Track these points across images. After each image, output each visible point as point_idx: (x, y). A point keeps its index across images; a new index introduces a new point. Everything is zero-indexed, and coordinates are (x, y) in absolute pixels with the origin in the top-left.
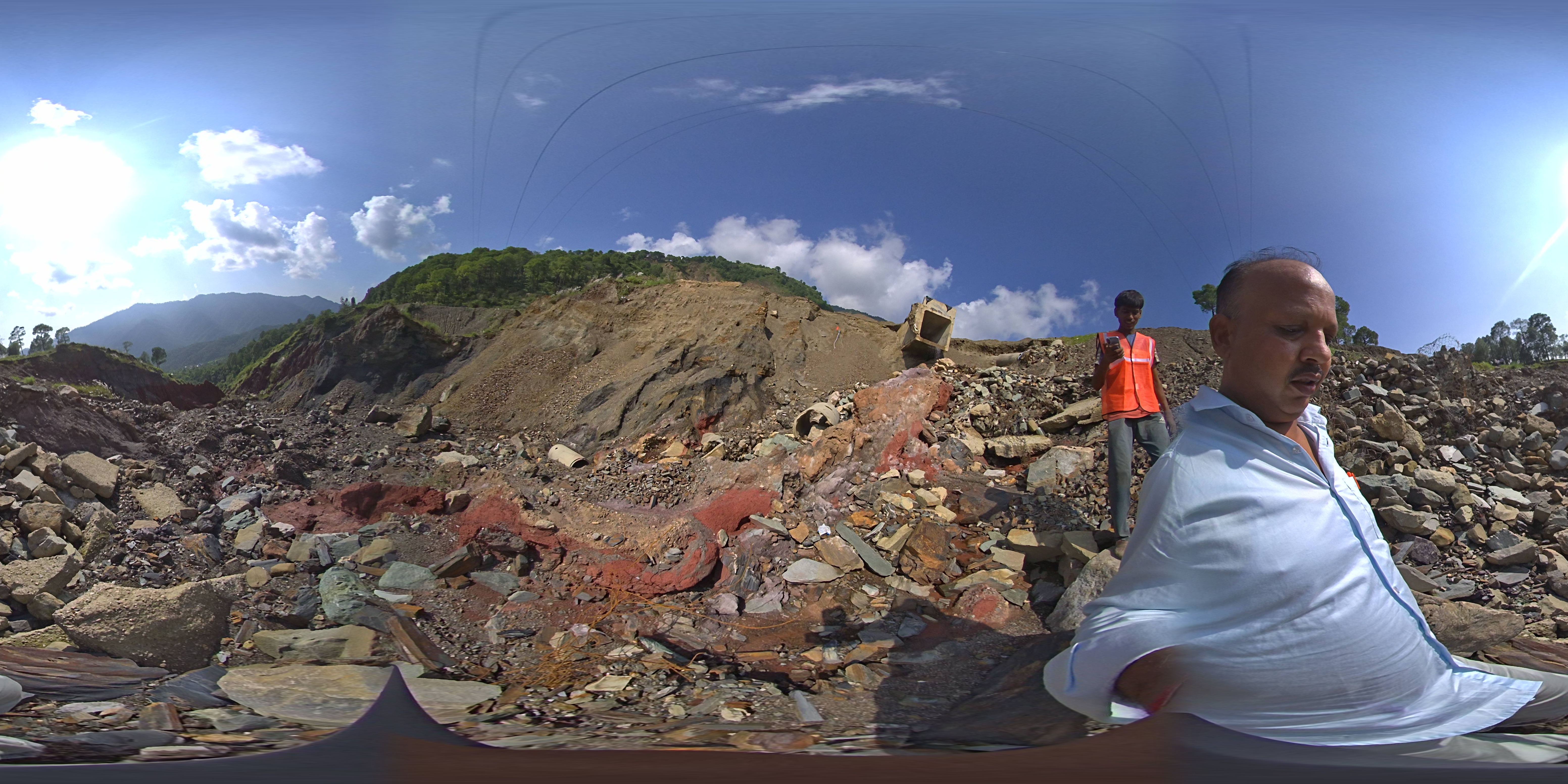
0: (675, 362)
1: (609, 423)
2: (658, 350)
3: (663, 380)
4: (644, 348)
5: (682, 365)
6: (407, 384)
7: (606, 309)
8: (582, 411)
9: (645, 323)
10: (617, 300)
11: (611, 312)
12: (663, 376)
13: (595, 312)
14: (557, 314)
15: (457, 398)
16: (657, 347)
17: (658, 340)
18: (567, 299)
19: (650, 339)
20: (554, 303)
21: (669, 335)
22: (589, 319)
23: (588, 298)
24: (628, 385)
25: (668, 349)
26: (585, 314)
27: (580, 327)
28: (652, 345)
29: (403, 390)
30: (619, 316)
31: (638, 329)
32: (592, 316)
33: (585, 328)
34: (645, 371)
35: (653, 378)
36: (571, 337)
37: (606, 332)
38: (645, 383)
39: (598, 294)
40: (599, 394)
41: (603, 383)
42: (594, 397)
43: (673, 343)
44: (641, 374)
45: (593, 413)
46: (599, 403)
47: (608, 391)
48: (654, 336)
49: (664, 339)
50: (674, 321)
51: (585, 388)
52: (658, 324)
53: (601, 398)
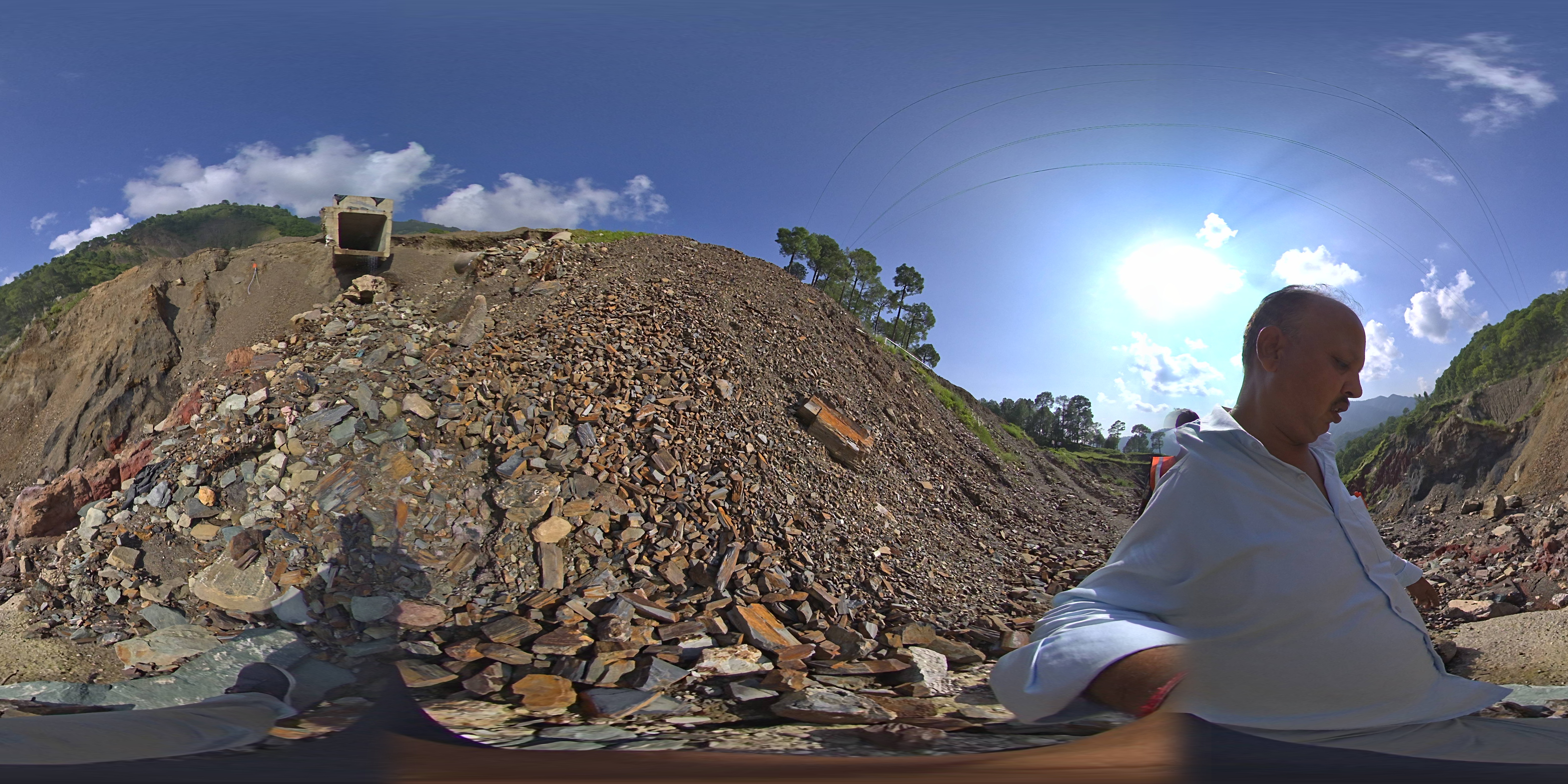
0: (100, 383)
1: (59, 462)
2: (91, 373)
3: (95, 404)
4: (82, 375)
5: (108, 382)
7: (44, 351)
8: (46, 455)
9: (78, 348)
10: (49, 338)
11: (48, 351)
12: (93, 401)
13: (36, 358)
14: (10, 373)
16: (91, 368)
17: (90, 361)
18: (13, 354)
19: (84, 363)
20: (5, 362)
21: (97, 352)
22: (34, 367)
23: (27, 348)
24: (71, 420)
25: (99, 367)
26: (30, 363)
27: (29, 378)
28: (87, 368)
30: (56, 352)
31: (75, 356)
32: (35, 363)
33: (34, 377)
34: (81, 401)
35: (86, 407)
36: (24, 390)
37: (51, 371)
38: (80, 416)
39: (33, 339)
40: (54, 435)
41: (56, 424)
42: (52, 439)
43: (100, 359)
44: (78, 405)
45: (50, 456)
46: (54, 445)
47: (59, 430)
48: (86, 358)
49: (93, 359)
50: (98, 336)
51: (45, 433)
52: (87, 344)
53: (56, 439)
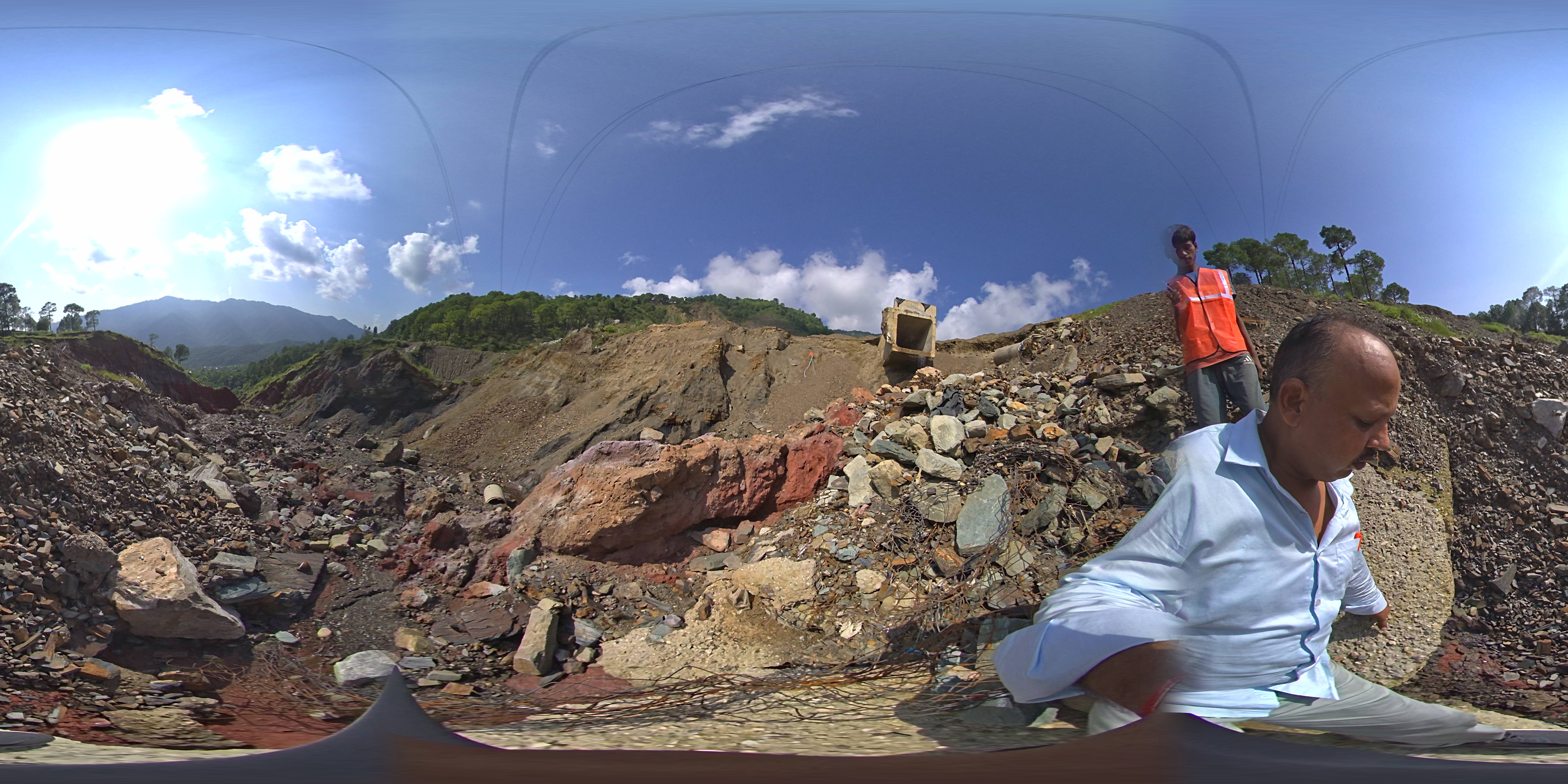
0: (628, 414)
2: (622, 399)
3: (613, 432)
4: (609, 398)
5: (638, 414)
6: (397, 420)
7: (580, 360)
8: (538, 458)
9: (616, 372)
10: (590, 351)
11: (584, 362)
12: (615, 426)
13: (571, 363)
14: (536, 365)
15: (435, 437)
16: (622, 396)
17: (624, 389)
18: (548, 350)
19: (617, 388)
20: (536, 353)
21: (634, 384)
22: (564, 370)
23: (565, 350)
24: (581, 435)
26: (561, 365)
27: (556, 376)
28: (618, 394)
29: (394, 425)
30: (591, 367)
31: (608, 378)
32: (567, 367)
33: (558, 379)
34: (599, 422)
35: (606, 428)
36: (545, 387)
37: (578, 382)
38: (595, 434)
39: (574, 345)
40: (555, 443)
41: (563, 432)
42: (552, 445)
43: (636, 391)
44: (596, 424)
45: (542, 461)
46: (551, 452)
47: (563, 441)
48: (621, 384)
49: (627, 388)
50: (641, 368)
51: (546, 436)
52: (627, 372)
53: (556, 447)
